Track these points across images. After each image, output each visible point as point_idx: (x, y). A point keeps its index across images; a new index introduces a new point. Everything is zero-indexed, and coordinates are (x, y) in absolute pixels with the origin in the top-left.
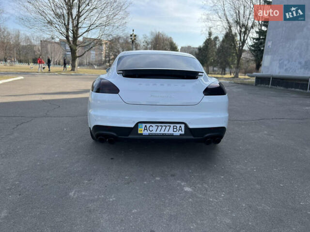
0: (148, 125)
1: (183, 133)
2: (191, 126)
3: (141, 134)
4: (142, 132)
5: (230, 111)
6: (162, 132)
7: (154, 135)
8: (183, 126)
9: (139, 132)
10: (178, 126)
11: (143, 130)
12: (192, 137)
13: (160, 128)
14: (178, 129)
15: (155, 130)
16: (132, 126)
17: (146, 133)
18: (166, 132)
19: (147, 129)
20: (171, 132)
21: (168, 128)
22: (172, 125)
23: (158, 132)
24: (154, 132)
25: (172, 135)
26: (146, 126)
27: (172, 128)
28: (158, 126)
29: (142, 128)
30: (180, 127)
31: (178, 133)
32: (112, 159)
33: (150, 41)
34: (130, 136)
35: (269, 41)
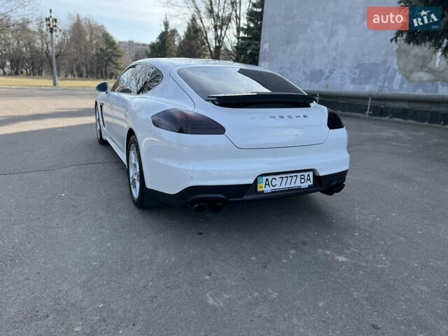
0: (270, 178)
1: (312, 183)
2: (322, 173)
3: (262, 192)
4: (263, 189)
6: (288, 186)
7: (283, 191)
8: (311, 174)
9: (259, 190)
10: (306, 174)
11: (264, 186)
13: (285, 179)
14: (306, 178)
15: (279, 184)
16: (251, 181)
17: (268, 189)
18: (292, 185)
19: (269, 184)
20: (298, 184)
21: (294, 178)
22: (299, 174)
23: (283, 186)
24: (278, 187)
25: (299, 189)
26: (267, 180)
27: (299, 178)
28: (283, 178)
29: (262, 182)
30: (309, 175)
31: (306, 185)
34: (245, 198)
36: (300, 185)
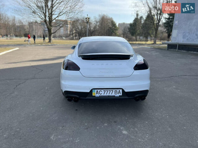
0: (99, 90)
1: (121, 95)
2: (126, 91)
3: (95, 96)
4: (95, 95)
5: (151, 78)
6: (108, 94)
7: (103, 97)
8: (121, 90)
9: (93, 95)
10: (118, 90)
11: (95, 94)
12: (127, 97)
14: (118, 92)
15: (103, 93)
16: (89, 91)
17: (97, 95)
18: (110, 94)
19: (98, 93)
20: (113, 94)
21: (111, 92)
22: (114, 90)
23: (105, 94)
24: (102, 95)
25: (114, 96)
26: (97, 91)
27: (114, 92)
28: (105, 91)
29: (95, 92)
30: (119, 91)
31: (118, 95)
32: (76, 110)
33: (98, 20)
34: (87, 98)
35: (176, 20)
36: (115, 95)
